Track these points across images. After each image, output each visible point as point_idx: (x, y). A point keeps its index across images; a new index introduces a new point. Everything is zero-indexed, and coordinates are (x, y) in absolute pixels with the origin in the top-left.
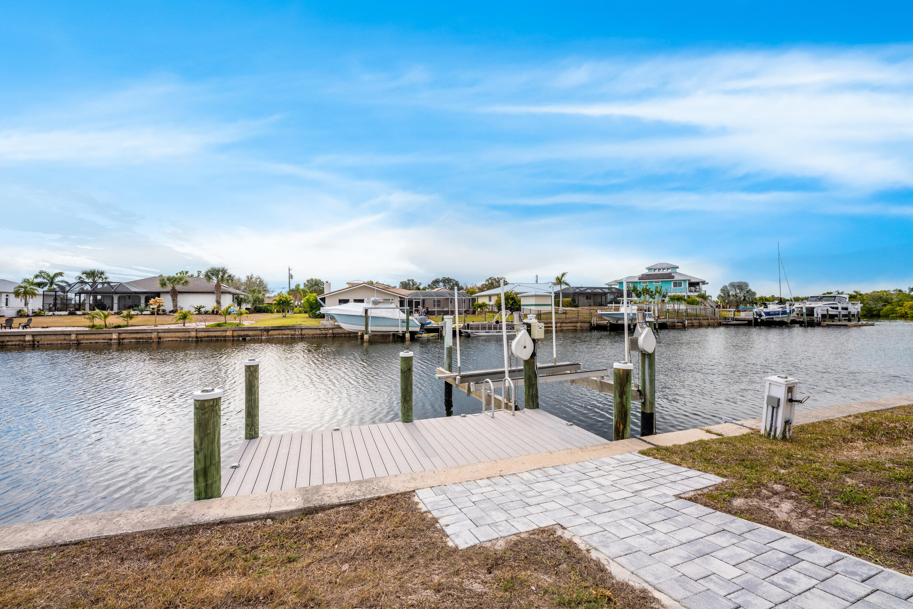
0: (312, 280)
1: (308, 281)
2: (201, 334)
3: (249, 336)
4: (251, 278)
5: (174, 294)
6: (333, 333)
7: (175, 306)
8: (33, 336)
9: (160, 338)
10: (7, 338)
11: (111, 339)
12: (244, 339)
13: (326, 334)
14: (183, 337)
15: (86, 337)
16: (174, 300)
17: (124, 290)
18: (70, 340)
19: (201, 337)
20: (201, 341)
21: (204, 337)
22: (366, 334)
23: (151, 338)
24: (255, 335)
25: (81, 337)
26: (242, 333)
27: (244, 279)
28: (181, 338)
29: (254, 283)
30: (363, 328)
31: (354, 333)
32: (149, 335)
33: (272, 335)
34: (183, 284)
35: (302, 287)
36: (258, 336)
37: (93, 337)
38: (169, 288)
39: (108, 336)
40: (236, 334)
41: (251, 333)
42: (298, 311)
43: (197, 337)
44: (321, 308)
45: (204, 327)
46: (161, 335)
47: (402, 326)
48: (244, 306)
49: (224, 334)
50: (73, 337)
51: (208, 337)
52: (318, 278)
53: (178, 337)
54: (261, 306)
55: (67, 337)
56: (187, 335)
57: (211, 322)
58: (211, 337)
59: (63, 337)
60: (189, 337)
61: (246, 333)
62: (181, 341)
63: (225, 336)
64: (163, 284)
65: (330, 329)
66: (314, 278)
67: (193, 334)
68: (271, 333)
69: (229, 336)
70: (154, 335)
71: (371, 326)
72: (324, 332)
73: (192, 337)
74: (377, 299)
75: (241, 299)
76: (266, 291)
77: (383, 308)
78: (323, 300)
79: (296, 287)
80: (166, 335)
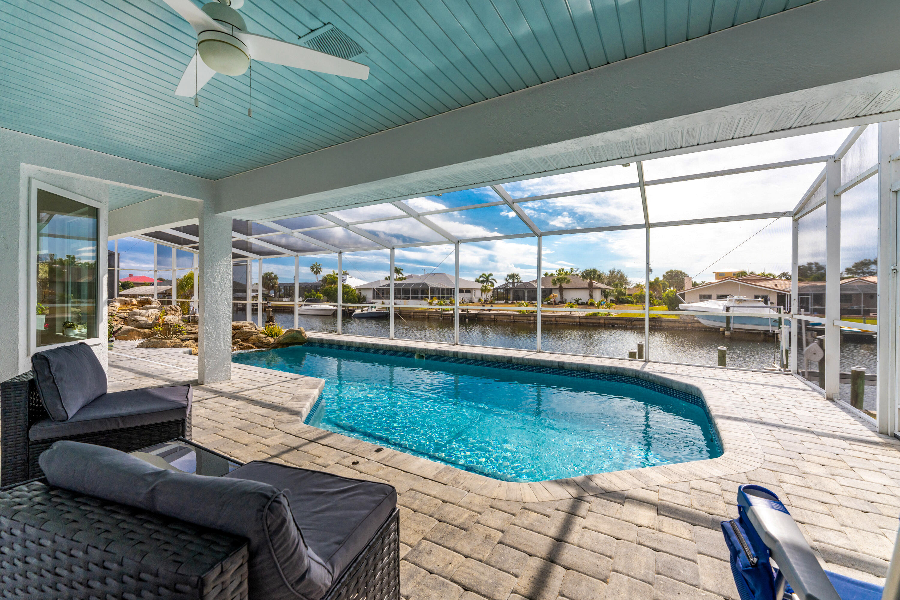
0: (672, 271)
1: (667, 273)
2: (582, 320)
3: (617, 324)
4: (613, 272)
5: (561, 289)
6: (693, 327)
7: (562, 298)
8: (495, 316)
9: (557, 321)
10: (484, 316)
11: (530, 320)
12: (613, 326)
13: (686, 327)
14: (571, 322)
15: (518, 318)
16: (561, 294)
17: (530, 287)
18: (511, 319)
19: (583, 323)
20: (583, 325)
21: (585, 323)
22: (728, 330)
23: (552, 321)
24: (621, 324)
25: (515, 318)
26: (612, 322)
27: (607, 273)
28: (569, 322)
29: (616, 277)
30: (724, 325)
31: (715, 328)
32: (551, 319)
33: (635, 325)
34: (567, 282)
35: (661, 278)
36: (624, 324)
37: (521, 318)
38: (558, 286)
39: (528, 318)
40: (607, 322)
41: (618, 322)
42: (657, 303)
43: (579, 322)
44: (680, 305)
45: (584, 315)
46: (558, 319)
47: (772, 326)
48: (610, 298)
49: (598, 321)
50: (512, 317)
51: (587, 322)
52: (678, 269)
53: (568, 322)
54: (623, 297)
55: (509, 318)
56: (574, 320)
57: (589, 311)
58: (589, 323)
59: (507, 317)
60: (575, 322)
61: (614, 321)
62: (569, 324)
63: (599, 323)
64: (554, 283)
65: (690, 323)
66: (674, 269)
67: (577, 320)
68: (634, 323)
69: (601, 323)
70: (553, 319)
71: (733, 323)
72: (683, 325)
73: (577, 322)
74: (742, 297)
75: (608, 293)
76: (627, 283)
77: (748, 307)
78: (683, 295)
79: (655, 280)
80: (561, 319)
